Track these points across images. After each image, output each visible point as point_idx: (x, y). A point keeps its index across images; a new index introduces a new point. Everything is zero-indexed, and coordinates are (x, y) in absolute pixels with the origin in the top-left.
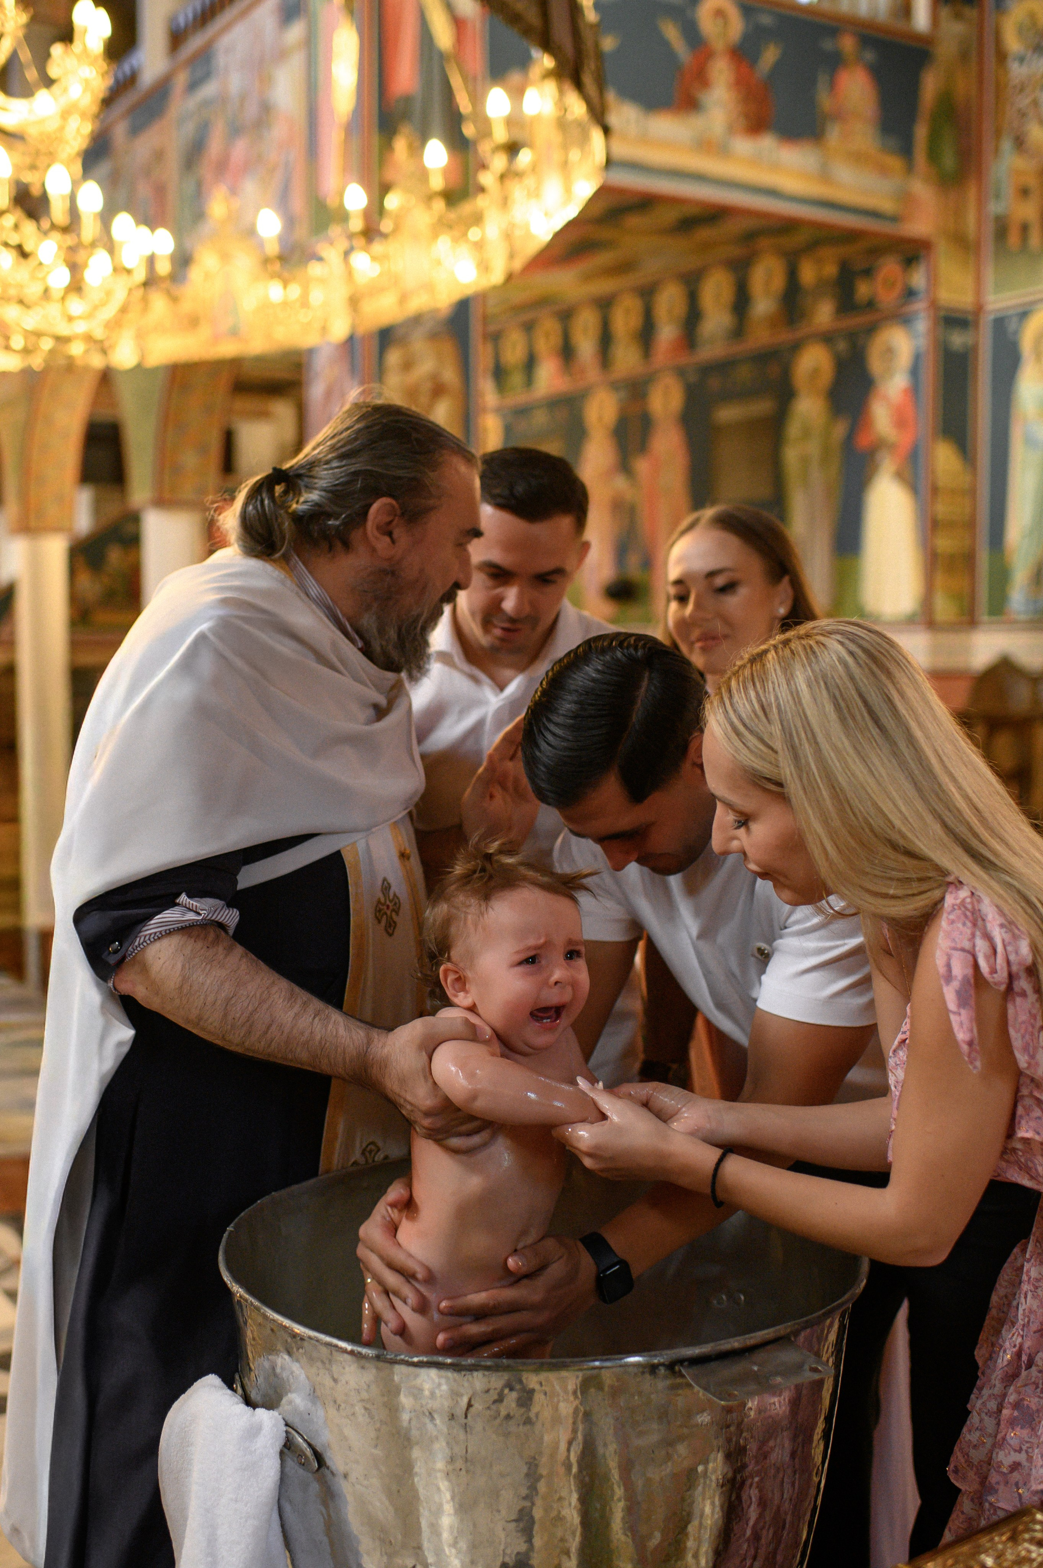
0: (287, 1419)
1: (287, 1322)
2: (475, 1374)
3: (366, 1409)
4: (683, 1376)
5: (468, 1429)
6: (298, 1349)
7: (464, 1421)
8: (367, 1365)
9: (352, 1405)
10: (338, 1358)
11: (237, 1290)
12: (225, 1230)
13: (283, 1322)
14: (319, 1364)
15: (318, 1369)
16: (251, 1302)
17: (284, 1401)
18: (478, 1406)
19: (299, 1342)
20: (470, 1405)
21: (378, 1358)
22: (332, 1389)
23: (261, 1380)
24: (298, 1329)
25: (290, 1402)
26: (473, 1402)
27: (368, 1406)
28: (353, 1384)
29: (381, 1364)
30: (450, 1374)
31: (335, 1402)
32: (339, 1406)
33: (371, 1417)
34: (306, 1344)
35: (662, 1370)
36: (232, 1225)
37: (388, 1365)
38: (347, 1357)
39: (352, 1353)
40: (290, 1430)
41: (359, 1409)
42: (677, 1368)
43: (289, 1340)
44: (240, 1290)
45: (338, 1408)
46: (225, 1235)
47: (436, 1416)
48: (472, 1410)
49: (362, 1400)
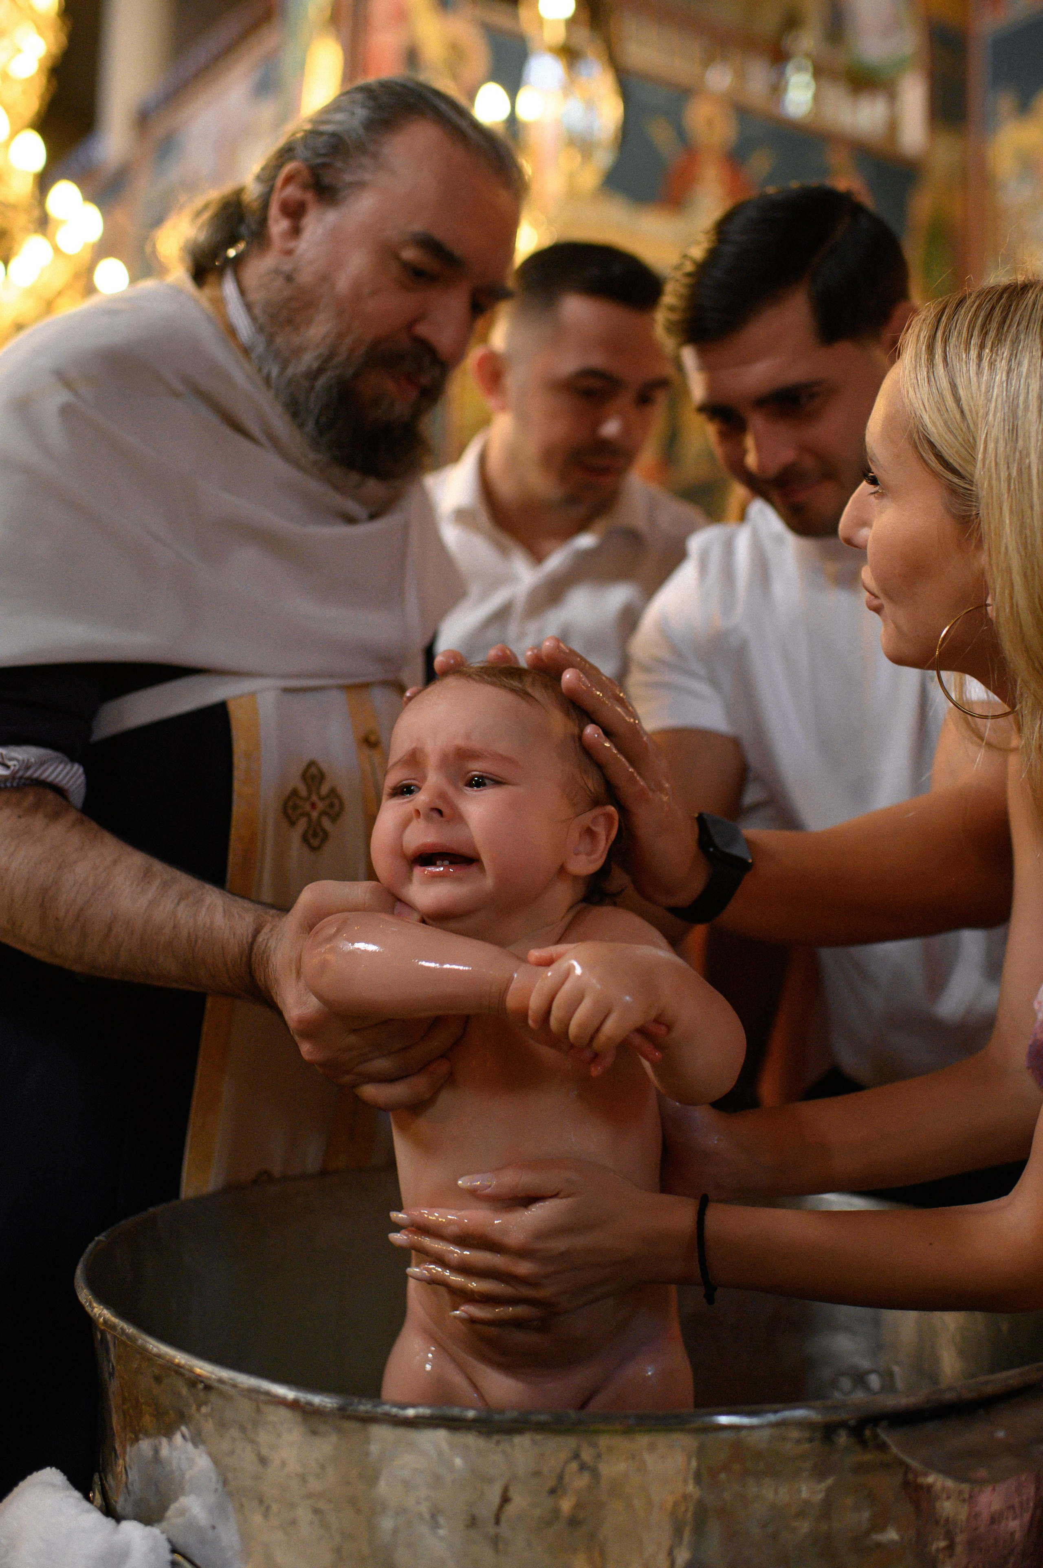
0: (174, 1540)
1: (180, 1358)
2: (517, 1439)
3: (316, 1511)
4: (883, 1447)
5: (501, 1546)
6: (199, 1407)
7: (492, 1530)
8: (323, 1428)
9: (292, 1506)
10: (271, 1418)
11: (100, 1312)
12: (92, 1239)
13: (175, 1358)
14: (235, 1432)
15: (234, 1440)
16: (122, 1329)
17: (173, 1508)
18: (519, 1502)
19: (202, 1395)
20: (505, 1499)
21: (343, 1413)
22: (257, 1477)
23: (133, 1475)
24: (203, 1368)
25: (183, 1512)
26: (512, 1493)
27: (321, 1505)
28: (293, 1467)
29: (347, 1425)
30: (470, 1439)
31: (261, 1501)
32: (268, 1508)
33: (325, 1525)
34: (213, 1397)
35: (843, 1438)
36: (104, 1234)
37: (356, 1425)
38: (284, 1413)
39: (294, 1405)
40: (179, 1559)
41: (303, 1514)
42: (867, 1433)
43: (184, 1391)
44: (105, 1312)
45: (266, 1514)
46: (91, 1246)
47: (442, 1520)
48: (511, 1509)
49: (310, 1496)
